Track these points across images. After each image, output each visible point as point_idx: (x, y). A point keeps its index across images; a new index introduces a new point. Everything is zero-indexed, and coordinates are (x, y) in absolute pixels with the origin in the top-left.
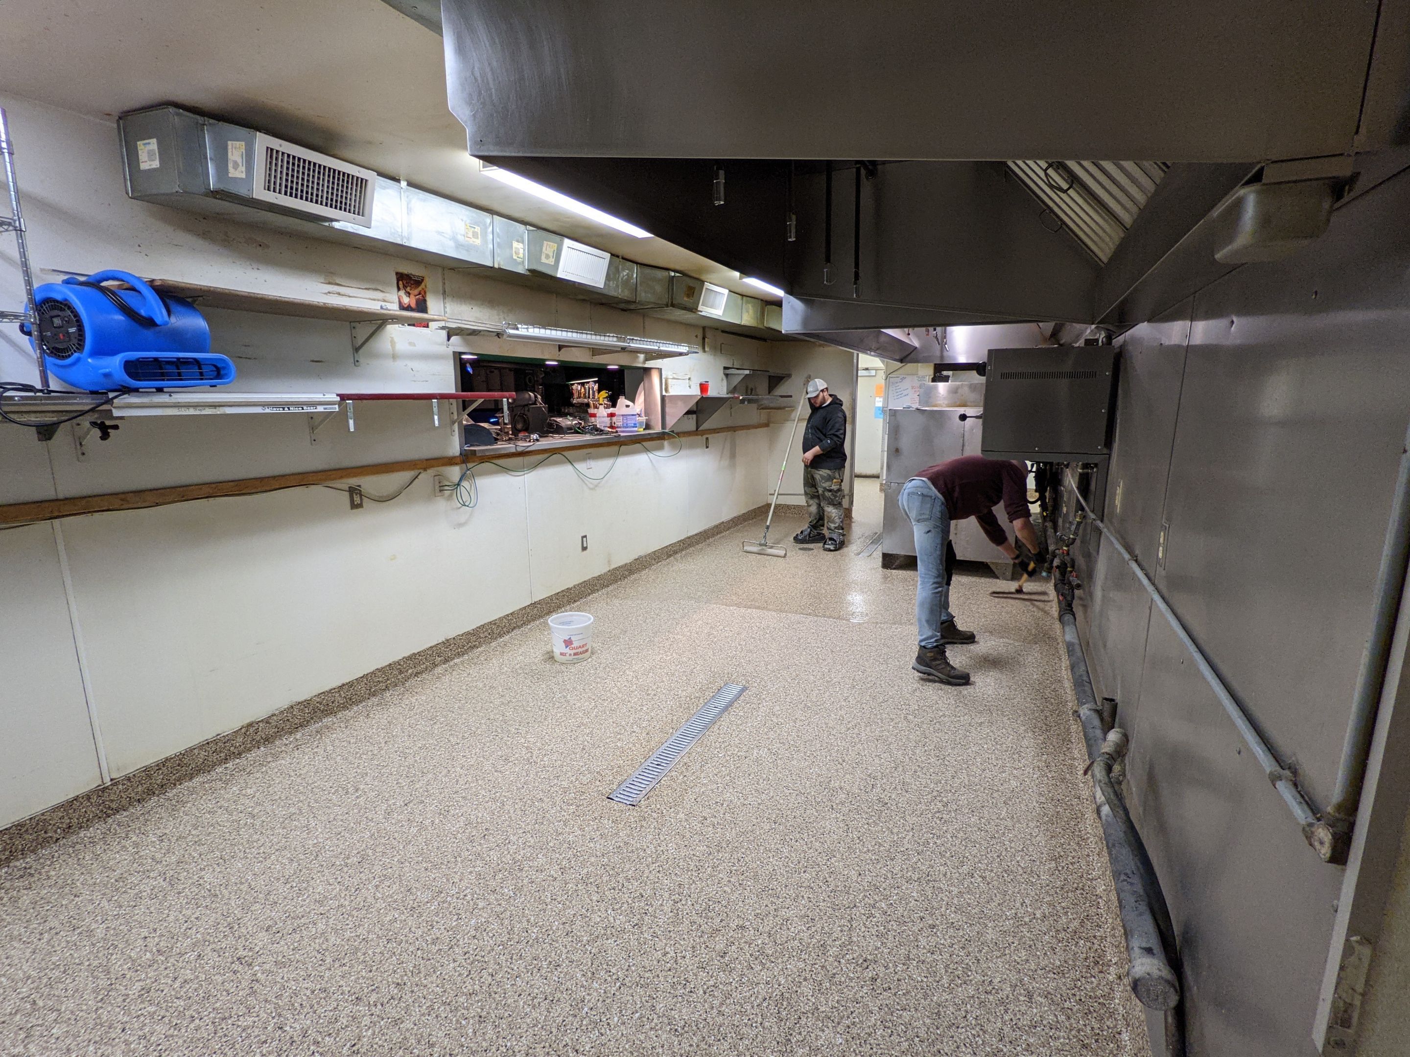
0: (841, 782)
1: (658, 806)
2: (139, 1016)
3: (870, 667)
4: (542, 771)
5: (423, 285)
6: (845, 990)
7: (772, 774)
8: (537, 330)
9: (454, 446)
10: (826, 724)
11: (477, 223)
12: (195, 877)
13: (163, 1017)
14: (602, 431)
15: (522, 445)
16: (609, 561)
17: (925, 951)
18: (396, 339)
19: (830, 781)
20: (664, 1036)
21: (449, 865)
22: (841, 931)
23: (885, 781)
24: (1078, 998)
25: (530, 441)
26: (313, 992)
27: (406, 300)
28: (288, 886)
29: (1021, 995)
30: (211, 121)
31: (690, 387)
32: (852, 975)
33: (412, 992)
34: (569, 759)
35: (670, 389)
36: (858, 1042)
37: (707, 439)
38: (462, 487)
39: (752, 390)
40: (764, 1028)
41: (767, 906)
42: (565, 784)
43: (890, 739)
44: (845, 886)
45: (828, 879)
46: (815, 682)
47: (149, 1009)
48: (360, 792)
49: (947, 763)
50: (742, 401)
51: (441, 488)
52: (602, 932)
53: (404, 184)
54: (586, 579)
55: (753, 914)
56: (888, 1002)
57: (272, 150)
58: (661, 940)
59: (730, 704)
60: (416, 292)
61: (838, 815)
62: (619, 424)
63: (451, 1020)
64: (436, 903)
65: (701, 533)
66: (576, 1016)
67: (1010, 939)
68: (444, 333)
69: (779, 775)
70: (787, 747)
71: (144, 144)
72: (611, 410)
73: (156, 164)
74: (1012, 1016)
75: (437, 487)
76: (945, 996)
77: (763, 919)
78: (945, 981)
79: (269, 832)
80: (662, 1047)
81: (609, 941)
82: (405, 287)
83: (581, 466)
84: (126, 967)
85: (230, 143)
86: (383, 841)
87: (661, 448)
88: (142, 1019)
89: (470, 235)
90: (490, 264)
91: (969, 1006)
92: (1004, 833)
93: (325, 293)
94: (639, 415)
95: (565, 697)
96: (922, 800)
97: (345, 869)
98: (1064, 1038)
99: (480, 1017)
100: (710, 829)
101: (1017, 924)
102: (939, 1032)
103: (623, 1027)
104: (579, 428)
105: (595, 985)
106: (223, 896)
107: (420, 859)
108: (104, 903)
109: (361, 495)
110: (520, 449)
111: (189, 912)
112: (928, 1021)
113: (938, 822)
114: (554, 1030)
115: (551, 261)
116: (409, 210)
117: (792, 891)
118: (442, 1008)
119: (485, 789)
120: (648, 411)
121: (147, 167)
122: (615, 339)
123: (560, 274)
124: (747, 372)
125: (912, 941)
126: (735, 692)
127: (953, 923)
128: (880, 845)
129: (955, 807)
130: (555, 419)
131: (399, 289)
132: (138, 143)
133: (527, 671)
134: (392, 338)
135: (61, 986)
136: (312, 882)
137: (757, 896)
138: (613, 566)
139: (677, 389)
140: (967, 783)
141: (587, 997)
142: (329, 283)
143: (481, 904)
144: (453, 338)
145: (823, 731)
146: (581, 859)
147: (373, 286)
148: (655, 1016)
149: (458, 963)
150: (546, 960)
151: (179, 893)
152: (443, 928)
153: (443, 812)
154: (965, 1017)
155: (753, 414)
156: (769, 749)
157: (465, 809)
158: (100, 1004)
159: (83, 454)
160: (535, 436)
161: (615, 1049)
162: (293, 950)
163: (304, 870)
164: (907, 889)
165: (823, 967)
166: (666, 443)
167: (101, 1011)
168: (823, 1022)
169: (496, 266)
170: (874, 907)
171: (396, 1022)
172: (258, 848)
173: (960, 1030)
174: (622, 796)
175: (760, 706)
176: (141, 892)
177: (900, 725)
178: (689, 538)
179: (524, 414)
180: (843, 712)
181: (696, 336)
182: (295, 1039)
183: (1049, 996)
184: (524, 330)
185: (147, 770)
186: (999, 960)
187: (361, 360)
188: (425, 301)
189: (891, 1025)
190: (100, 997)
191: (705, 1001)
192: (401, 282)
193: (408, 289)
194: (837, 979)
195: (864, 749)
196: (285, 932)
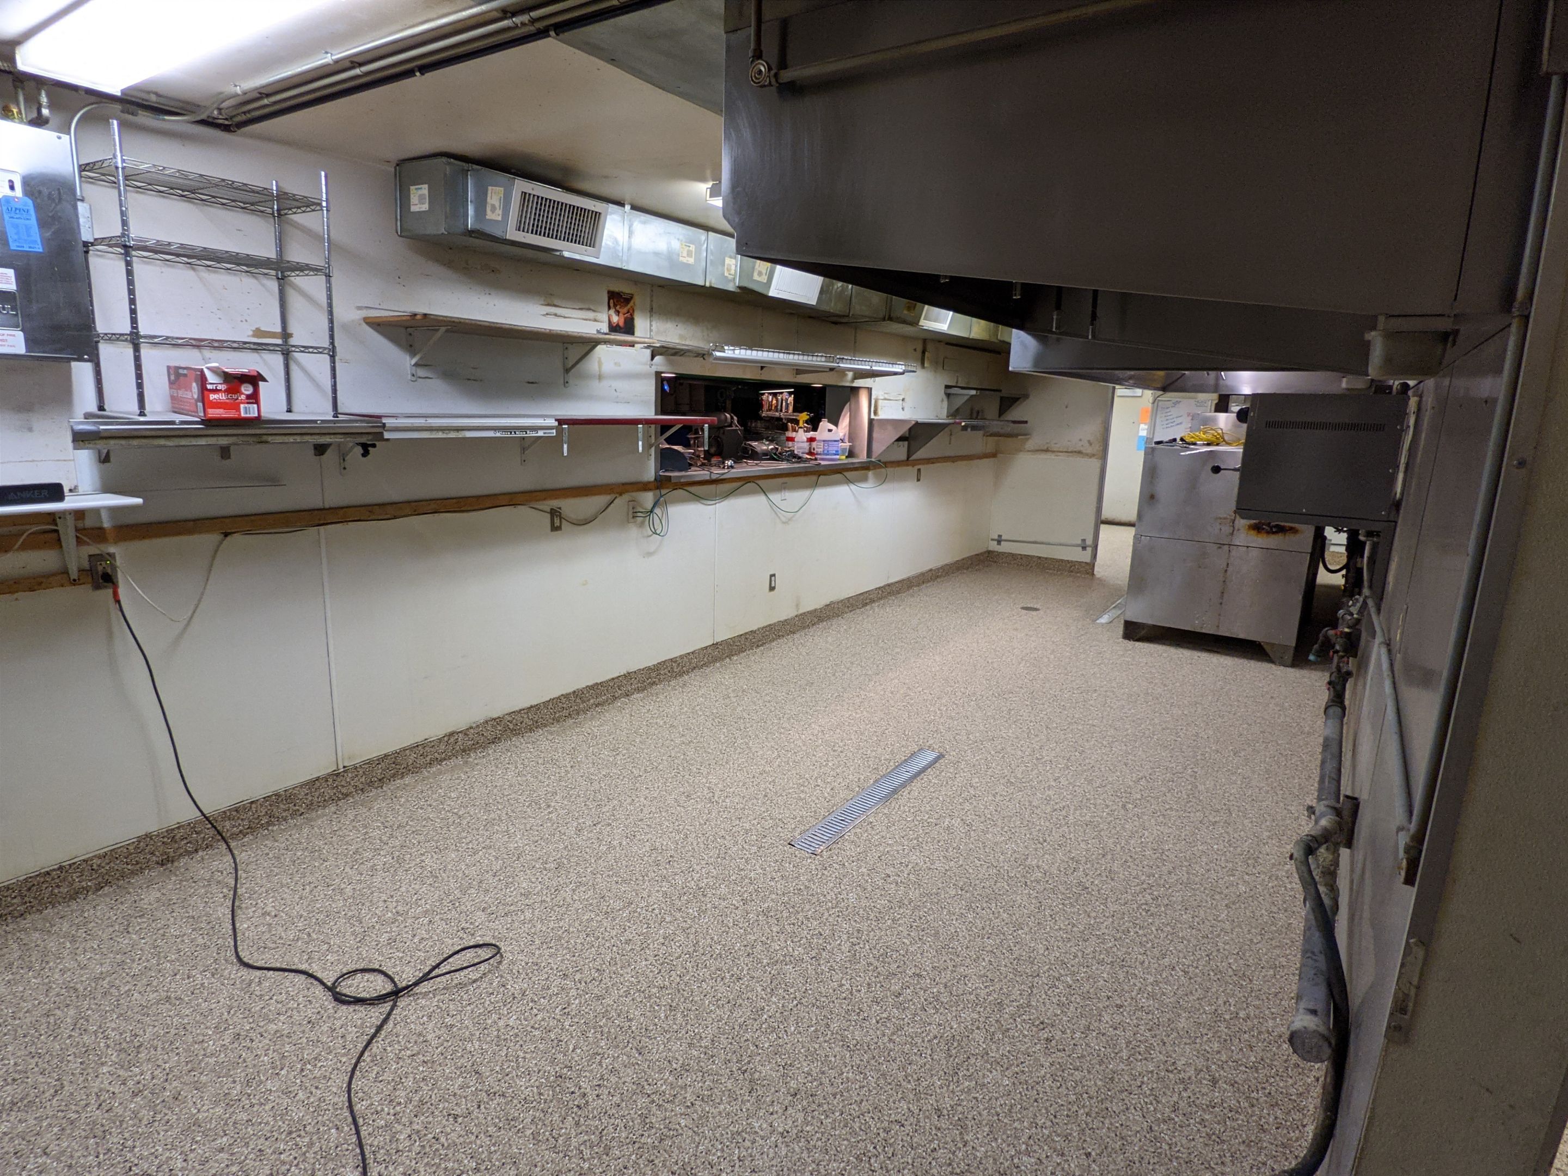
0: (1038, 861)
1: (840, 858)
2: (390, 958)
3: (1090, 749)
4: (724, 811)
5: (631, 304)
6: (1018, 1044)
7: (963, 844)
8: (743, 351)
9: (650, 471)
10: (1030, 802)
11: (691, 242)
12: (418, 860)
13: (409, 962)
14: (800, 458)
15: (717, 472)
16: (797, 606)
17: (1107, 1026)
18: (603, 360)
19: (1027, 858)
20: (837, 1049)
21: (638, 882)
22: (1021, 994)
23: (1088, 866)
24: (1267, 1091)
25: (724, 468)
26: (527, 964)
27: (615, 319)
28: (497, 878)
29: (1205, 1079)
30: (475, 166)
31: (903, 409)
32: (1026, 1033)
33: (611, 977)
34: (750, 803)
35: (880, 412)
36: (1025, 1087)
37: (919, 470)
38: (655, 515)
39: (978, 412)
40: (932, 1059)
41: (945, 961)
42: (747, 826)
43: (1101, 826)
44: (1030, 957)
45: (1013, 948)
46: (1023, 757)
47: (397, 954)
48: (552, 809)
49: (1165, 858)
50: (965, 428)
51: (636, 515)
52: (782, 958)
53: (628, 207)
54: (771, 623)
55: (931, 966)
56: (1060, 1061)
57: (525, 193)
58: (837, 973)
59: (924, 770)
60: (625, 310)
61: (1031, 892)
62: (820, 450)
63: (646, 1005)
64: (627, 912)
65: (903, 580)
66: (756, 1020)
67: (1205, 1031)
68: (648, 352)
69: (971, 846)
70: (983, 819)
71: (416, 189)
72: (811, 434)
73: (425, 207)
74: (1191, 1094)
75: (631, 513)
76: (1122, 1066)
77: (940, 972)
78: (1125, 1054)
79: (475, 832)
80: (835, 1056)
81: (788, 967)
82: (615, 306)
83: (775, 497)
84: (374, 920)
85: (490, 188)
86: (576, 853)
87: (865, 479)
88: (393, 960)
89: (685, 254)
90: (701, 283)
91: (1145, 1079)
92: (1219, 935)
93: (544, 315)
94: (842, 441)
95: (747, 744)
96: (1129, 890)
97: (545, 872)
98: (1243, 1121)
99: (671, 1006)
100: (892, 886)
101: (1215, 1019)
102: (1109, 1093)
103: (799, 1036)
104: (775, 454)
105: (774, 999)
106: (443, 879)
107: (611, 873)
108: (347, 869)
109: (561, 518)
110: (714, 477)
111: (417, 887)
112: (1099, 1083)
113: (1144, 913)
114: (737, 1028)
115: (764, 279)
116: (631, 233)
117: (973, 953)
118: (637, 994)
119: (668, 820)
120: (852, 436)
121: (418, 210)
122: (823, 359)
123: (773, 293)
124: (973, 392)
125: (1095, 1015)
126: (930, 759)
127: (1142, 1007)
128: (1074, 926)
129: (1166, 902)
130: (749, 442)
131: (609, 308)
132: (412, 187)
133: (707, 714)
134: (600, 359)
135: (327, 926)
136: (517, 878)
137: (937, 952)
138: (801, 611)
139: (888, 412)
140: (1185, 881)
141: (767, 1008)
142: (548, 305)
143: (668, 919)
144: (657, 358)
145: (1026, 808)
146: (763, 894)
147: (587, 306)
148: (829, 1033)
149: (649, 962)
150: (729, 972)
151: (406, 871)
152: (634, 932)
153: (629, 836)
154: (1140, 1086)
155: (978, 442)
156: (962, 820)
157: (649, 836)
158: (359, 944)
159: (345, 468)
160: (729, 463)
161: (791, 1051)
162: (507, 929)
163: (509, 868)
164: (1097, 969)
165: (997, 1021)
166: (870, 474)
167: (360, 949)
168: (992, 1065)
169: (708, 285)
170: (1058, 979)
171: (598, 998)
172: (467, 844)
173: (1132, 1096)
174: (804, 845)
175: (957, 776)
176: (375, 865)
177: (1116, 813)
178: (889, 585)
179: (718, 437)
180: (1051, 793)
181: (915, 350)
182: (516, 995)
183: (1236, 1085)
184: (731, 352)
185: (369, 762)
186: (1187, 1046)
187: (571, 382)
188: (632, 319)
189: (1060, 1079)
190: (358, 939)
191: (877, 1029)
192: (612, 301)
193: (618, 308)
194: (1011, 1033)
195: (1070, 833)
196: (498, 914)
